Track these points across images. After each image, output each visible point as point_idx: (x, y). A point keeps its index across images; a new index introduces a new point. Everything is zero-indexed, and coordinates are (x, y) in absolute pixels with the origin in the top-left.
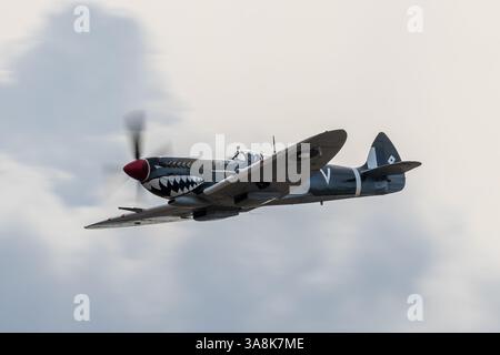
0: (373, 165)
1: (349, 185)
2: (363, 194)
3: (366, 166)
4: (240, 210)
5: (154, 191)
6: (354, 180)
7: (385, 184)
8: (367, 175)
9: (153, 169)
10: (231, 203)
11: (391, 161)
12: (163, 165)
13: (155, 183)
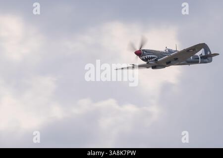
0: (204, 54)
1: (197, 60)
2: (201, 63)
3: (201, 54)
4: (166, 66)
5: (143, 60)
6: (198, 58)
7: (207, 60)
8: (202, 57)
9: (143, 53)
10: (165, 64)
11: (209, 53)
12: (146, 52)
13: (144, 57)
